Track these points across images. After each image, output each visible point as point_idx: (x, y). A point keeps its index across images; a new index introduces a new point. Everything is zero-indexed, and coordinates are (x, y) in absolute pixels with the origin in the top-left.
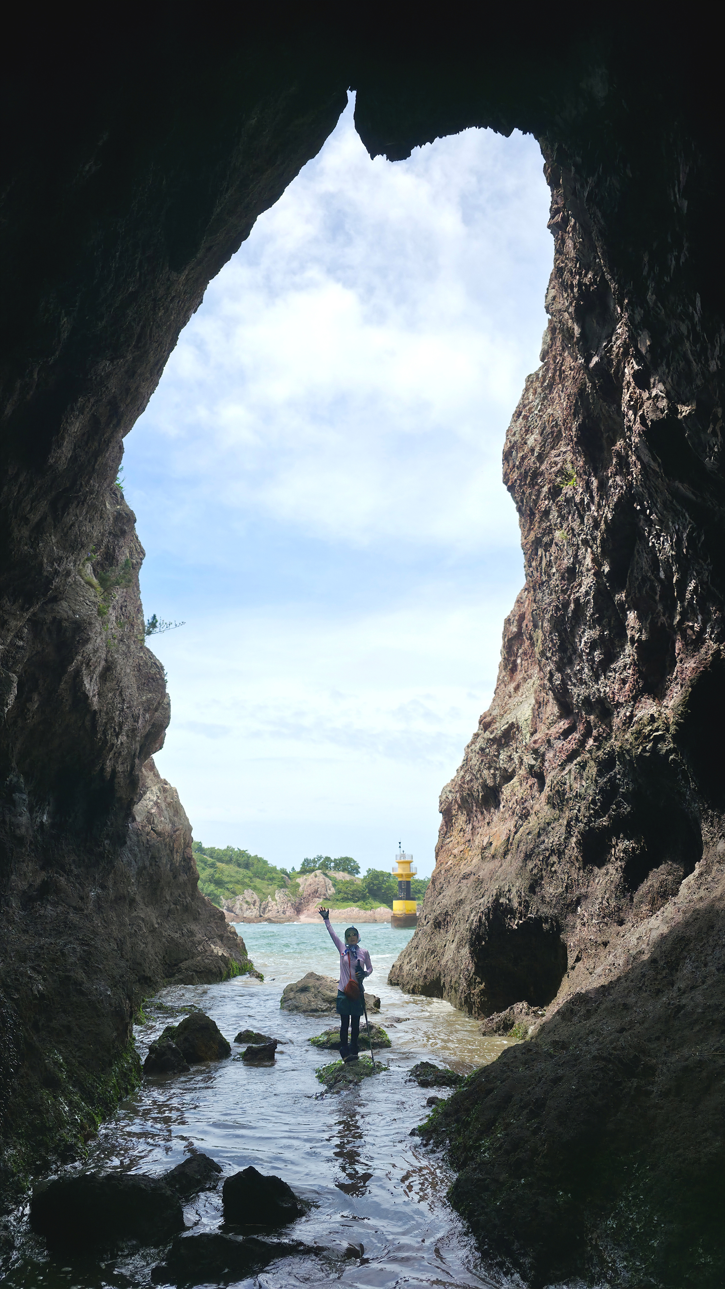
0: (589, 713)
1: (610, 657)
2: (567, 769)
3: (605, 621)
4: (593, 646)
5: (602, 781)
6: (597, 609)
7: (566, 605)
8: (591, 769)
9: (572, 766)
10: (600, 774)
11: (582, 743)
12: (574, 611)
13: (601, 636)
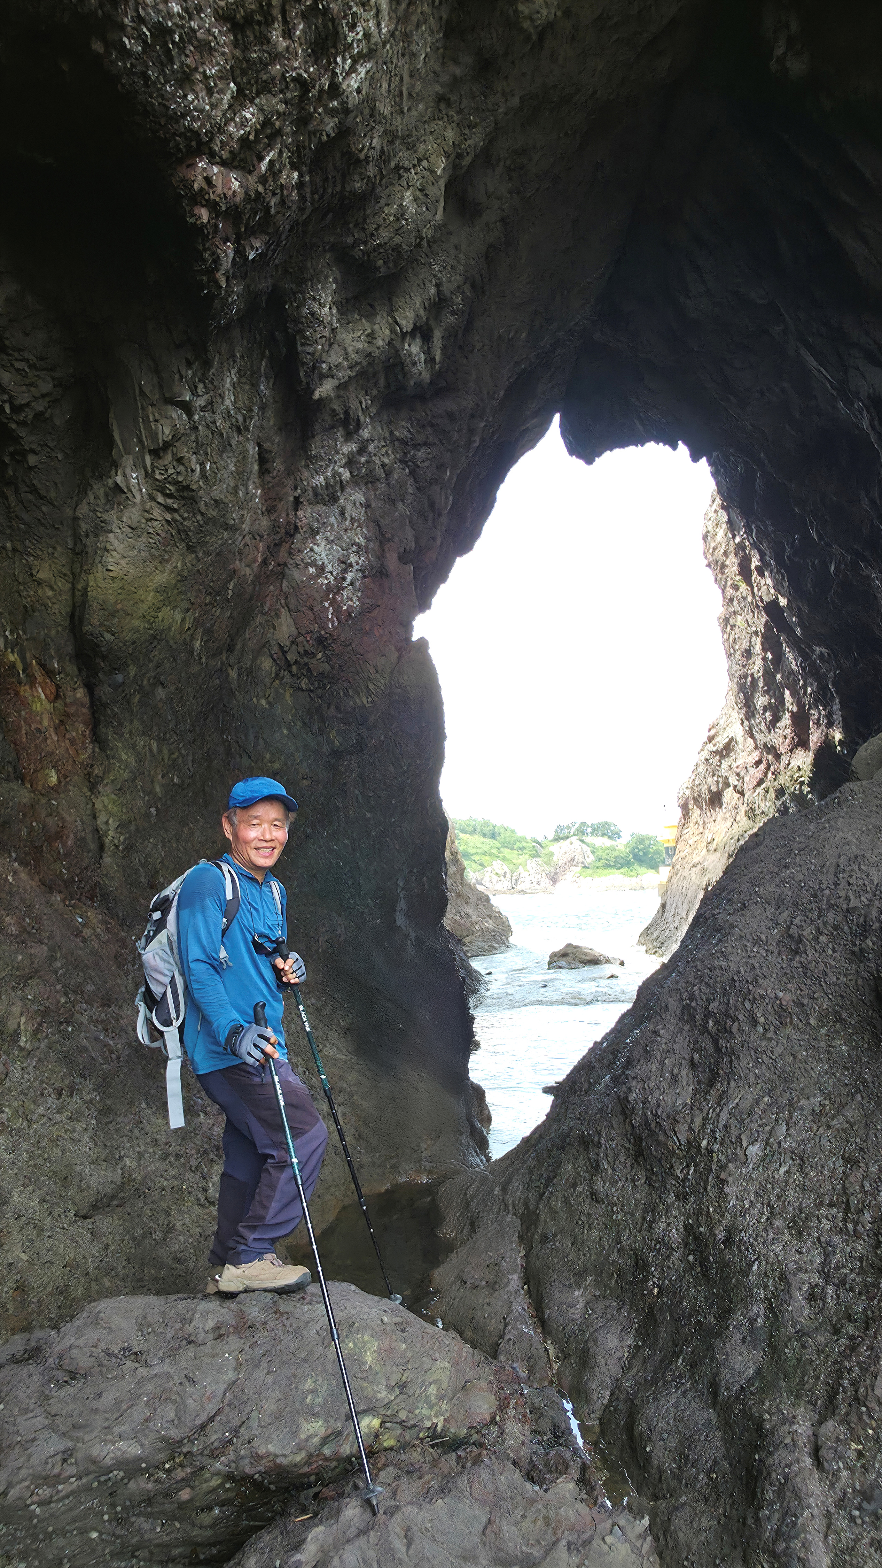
0: (768, 753)
1: (776, 719)
2: (757, 792)
3: (771, 693)
4: (765, 709)
5: (778, 803)
6: (766, 684)
7: (745, 677)
8: (772, 795)
9: (759, 790)
10: (777, 798)
11: (766, 775)
12: (751, 682)
13: (770, 704)
